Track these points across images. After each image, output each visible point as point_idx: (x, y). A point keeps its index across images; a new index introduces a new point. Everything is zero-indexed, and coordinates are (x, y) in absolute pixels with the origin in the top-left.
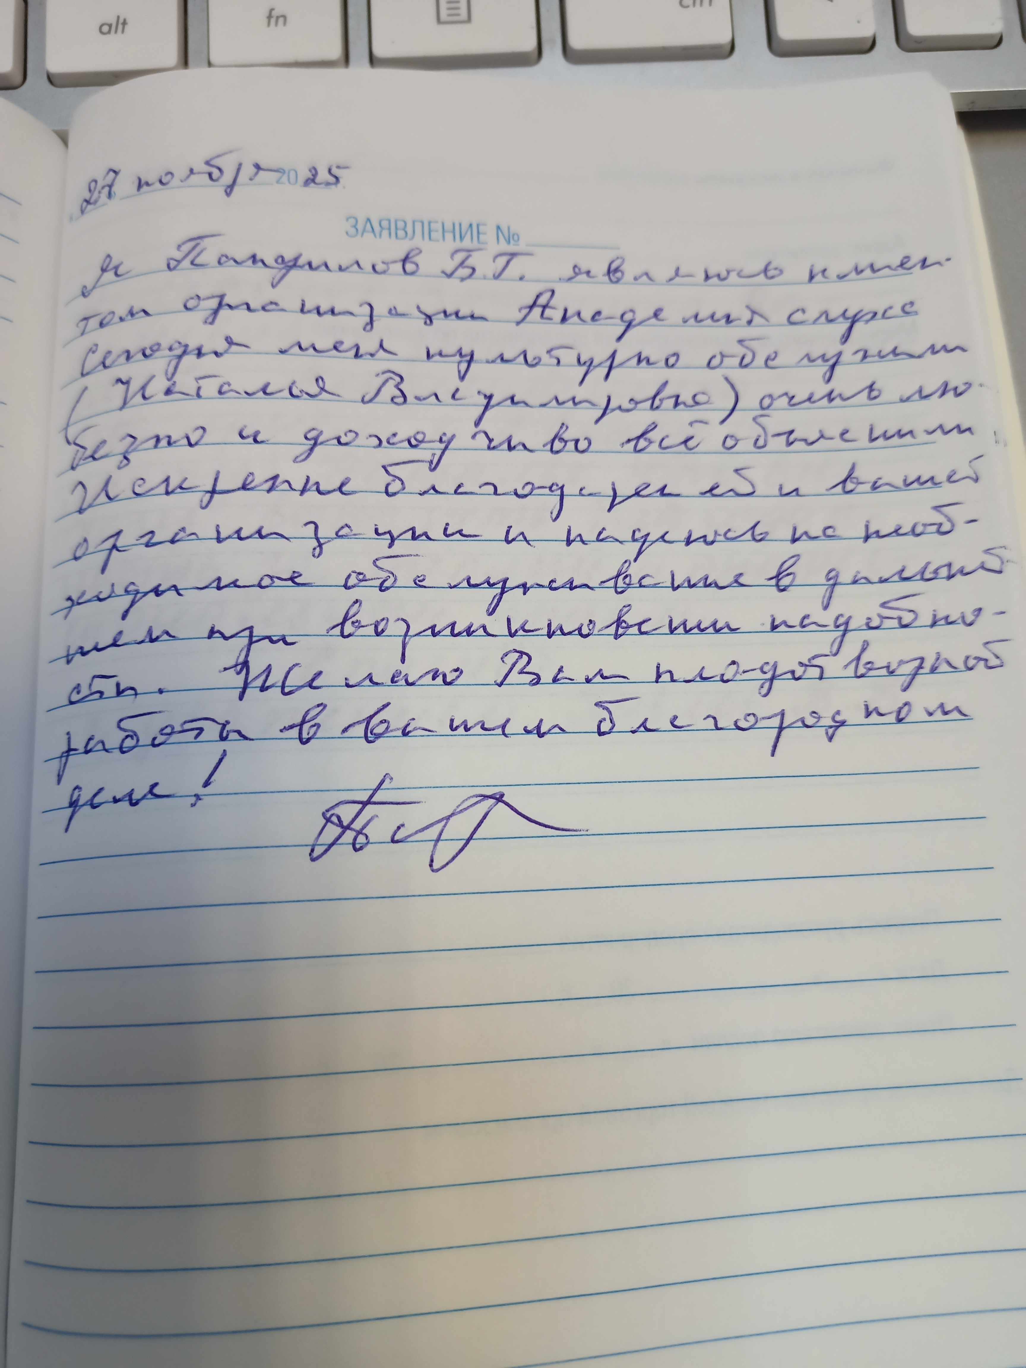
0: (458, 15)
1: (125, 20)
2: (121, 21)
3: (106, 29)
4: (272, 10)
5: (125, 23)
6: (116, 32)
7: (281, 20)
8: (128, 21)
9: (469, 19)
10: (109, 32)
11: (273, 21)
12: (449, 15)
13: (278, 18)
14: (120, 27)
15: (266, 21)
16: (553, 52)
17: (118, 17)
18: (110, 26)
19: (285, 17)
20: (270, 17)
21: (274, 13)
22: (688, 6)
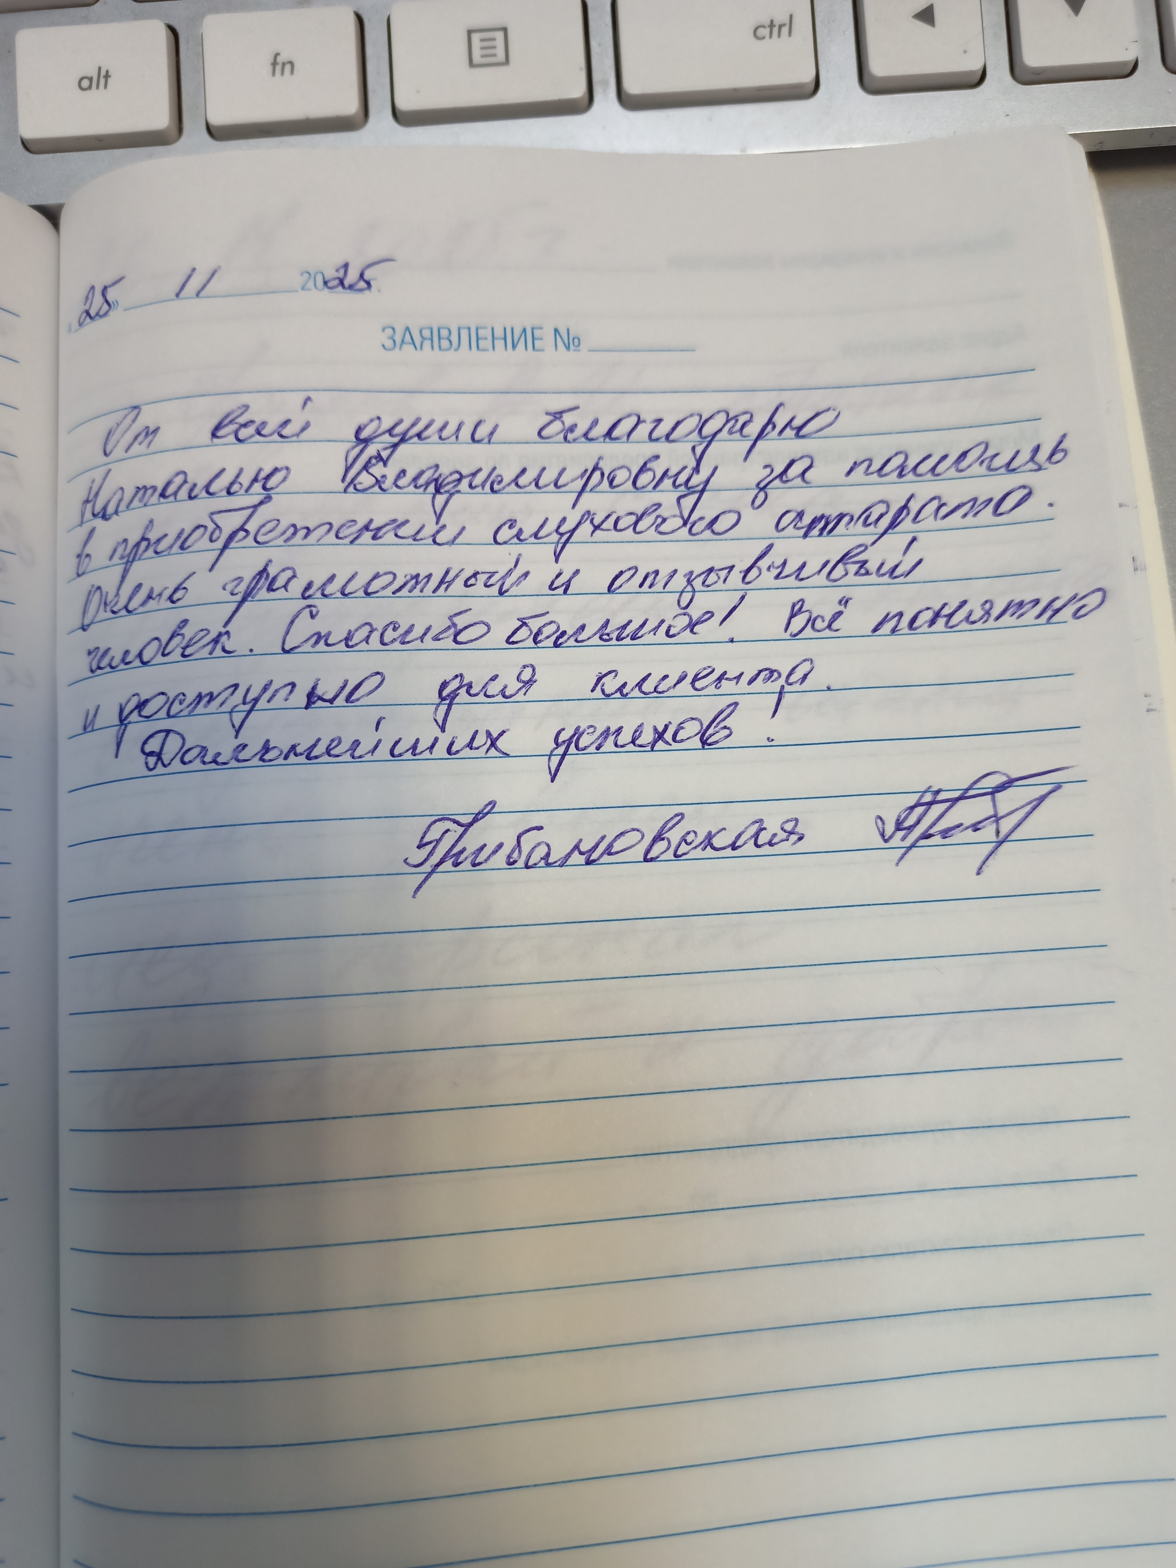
0: (495, 55)
1: (107, 72)
2: (103, 73)
3: (86, 83)
4: (275, 55)
5: (107, 76)
6: (98, 87)
8: (111, 72)
9: (507, 61)
10: (90, 87)
12: (483, 56)
14: (102, 81)
15: (269, 68)
16: (606, 96)
17: (100, 68)
18: (91, 79)
20: (274, 64)
22: (764, 38)
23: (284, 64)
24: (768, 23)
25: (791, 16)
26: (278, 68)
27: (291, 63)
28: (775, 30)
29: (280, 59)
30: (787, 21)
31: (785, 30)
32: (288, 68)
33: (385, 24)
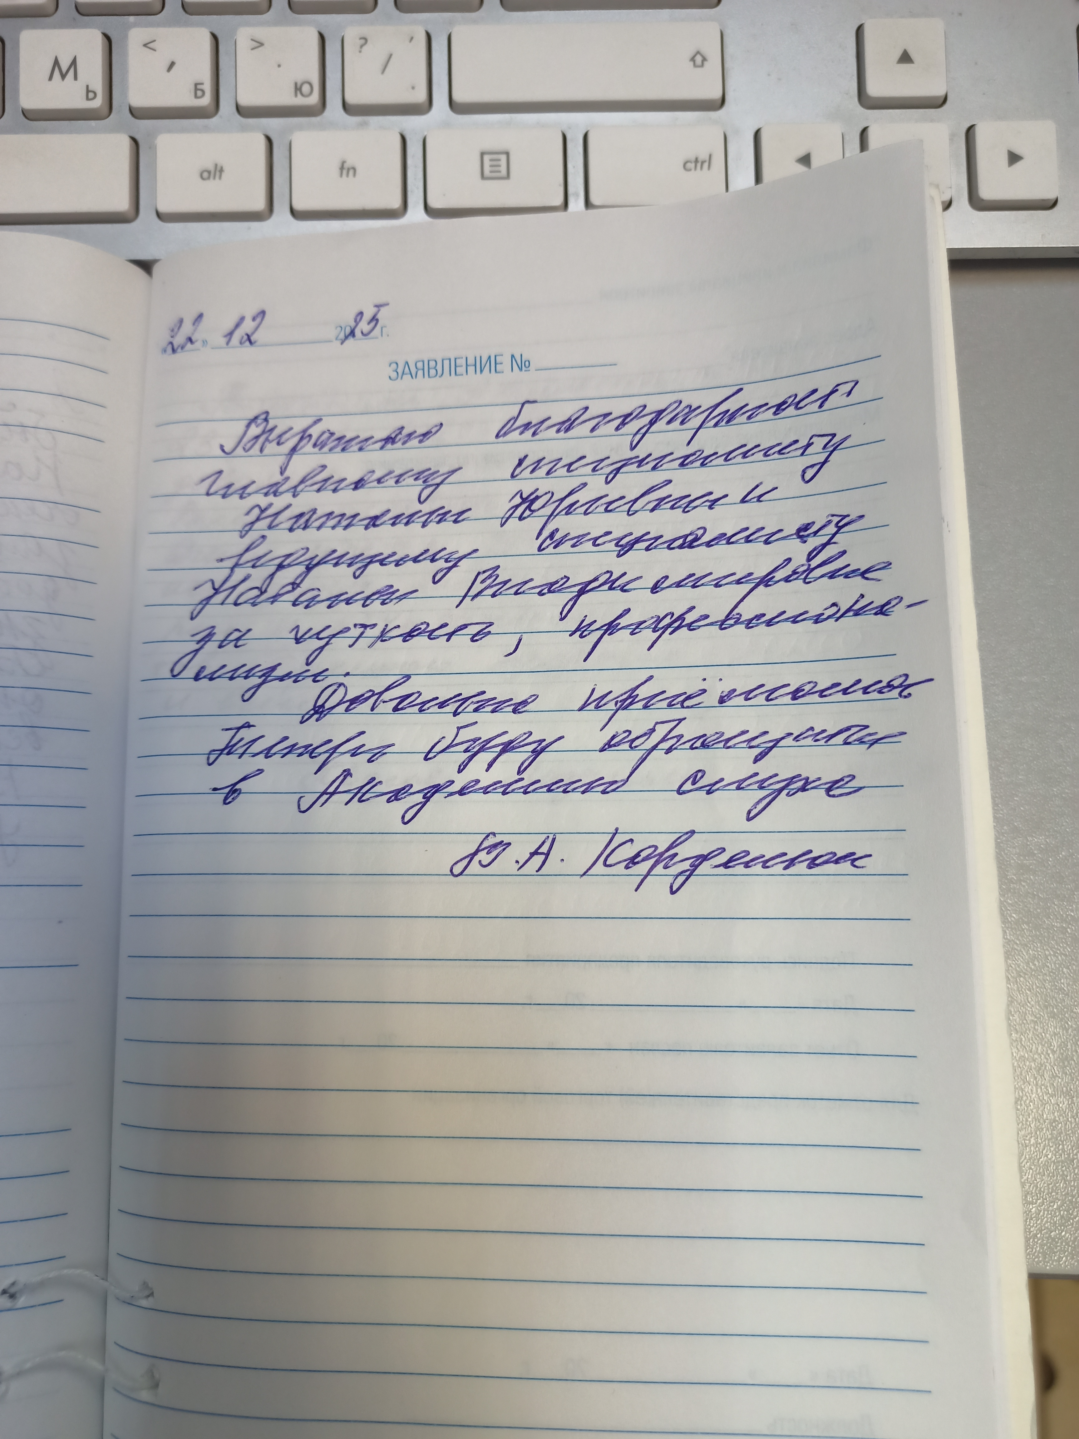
0: (500, 172)
1: (222, 168)
2: (219, 168)
3: (206, 175)
4: (343, 163)
5: (221, 170)
6: (214, 178)
7: (351, 172)
8: (224, 168)
9: (508, 176)
10: (209, 178)
11: (345, 172)
12: (491, 172)
13: (348, 170)
14: (218, 173)
15: (338, 171)
16: (577, 204)
17: (216, 165)
18: (209, 172)
19: (354, 169)
20: (342, 168)
21: (346, 166)
22: (690, 170)
24: (694, 159)
25: (710, 156)
28: (699, 165)
30: (707, 159)
31: (706, 165)
33: (421, 143)
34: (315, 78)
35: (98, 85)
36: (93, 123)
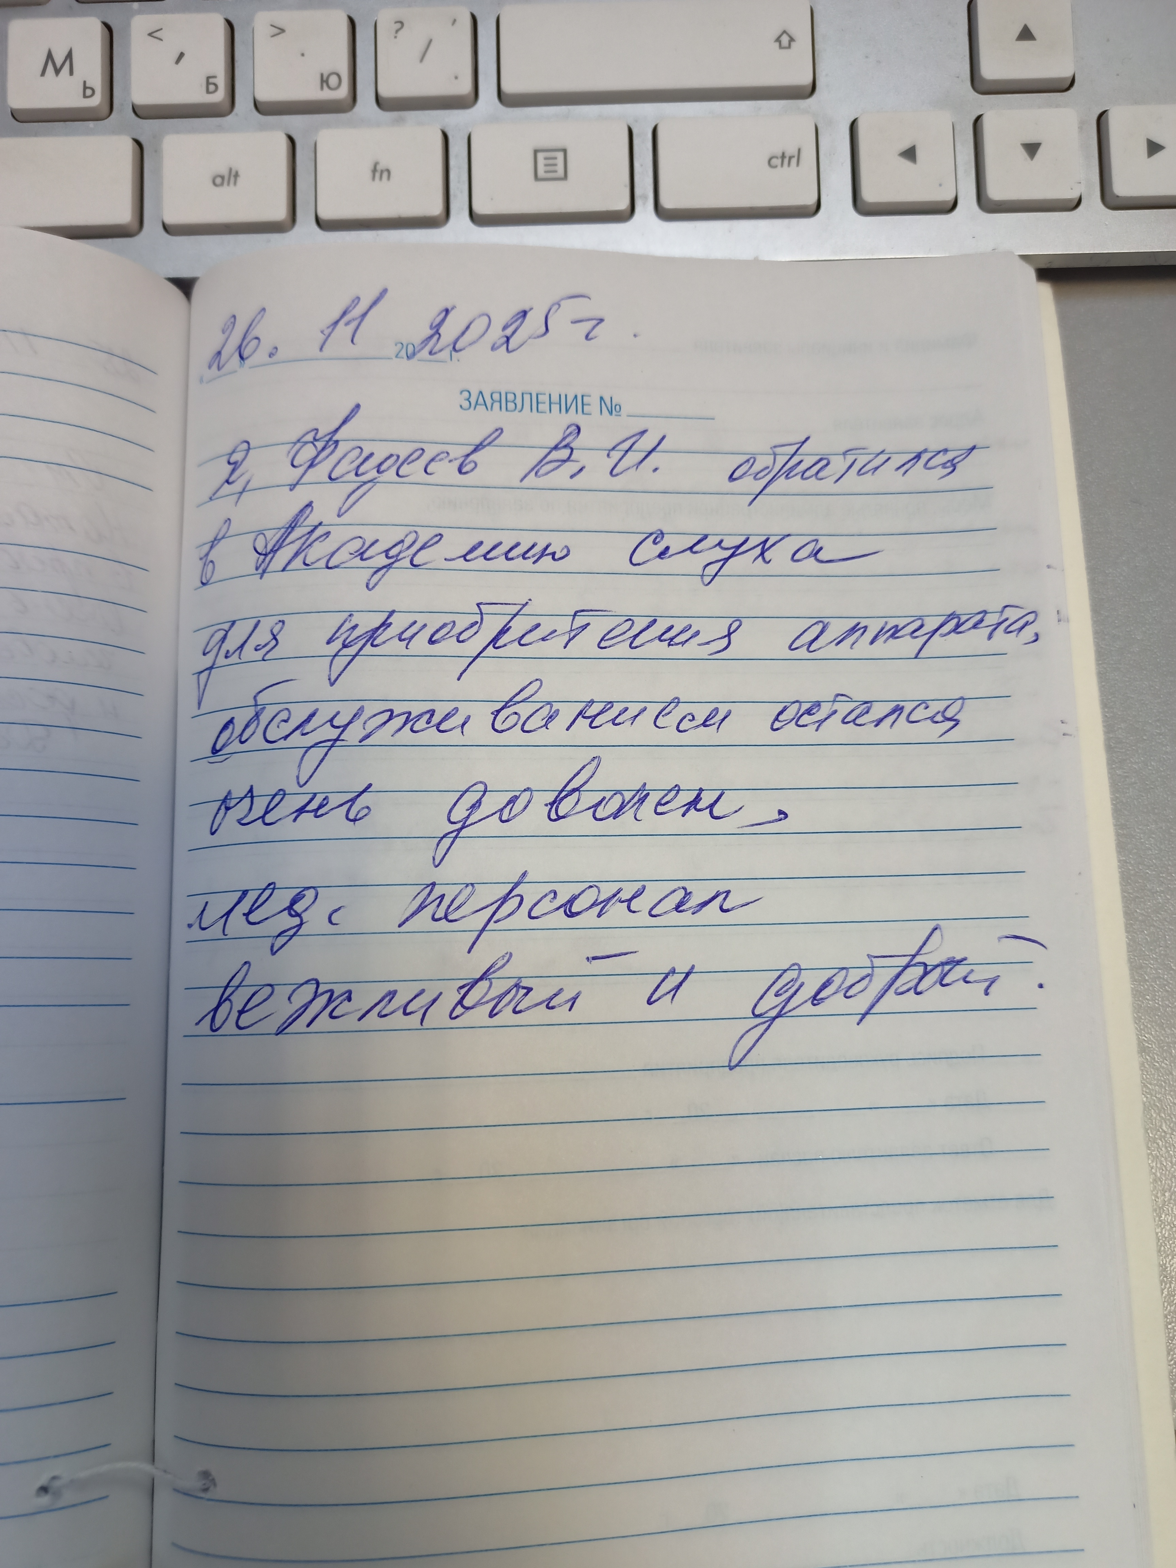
0: (556, 172)
2: (233, 173)
3: (220, 180)
4: (375, 164)
5: (236, 175)
6: (229, 184)
8: (239, 173)
9: (566, 177)
10: (222, 184)
12: (546, 172)
14: (232, 179)
15: (370, 174)
16: (645, 208)
17: (231, 169)
18: (223, 178)
20: (374, 170)
22: (776, 167)
23: (382, 172)
24: (780, 154)
25: (799, 150)
26: (378, 175)
27: (388, 171)
28: (786, 161)
29: (379, 168)
30: (796, 154)
31: (794, 161)
32: (385, 175)
33: (466, 141)
34: (344, 70)
35: (97, 80)
36: (91, 124)
